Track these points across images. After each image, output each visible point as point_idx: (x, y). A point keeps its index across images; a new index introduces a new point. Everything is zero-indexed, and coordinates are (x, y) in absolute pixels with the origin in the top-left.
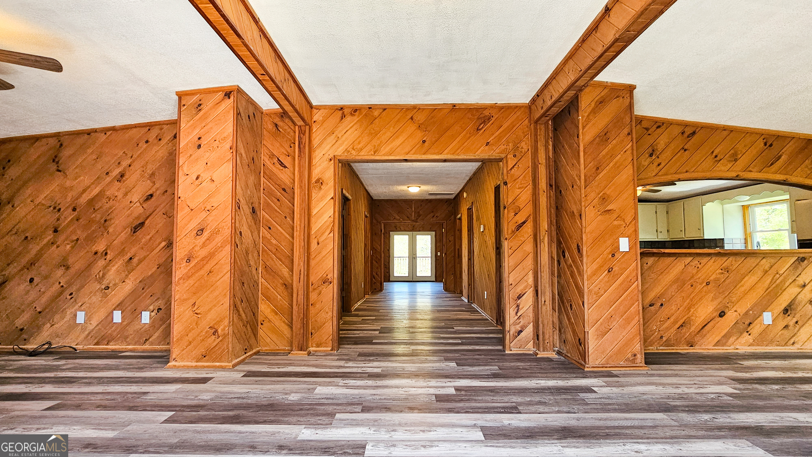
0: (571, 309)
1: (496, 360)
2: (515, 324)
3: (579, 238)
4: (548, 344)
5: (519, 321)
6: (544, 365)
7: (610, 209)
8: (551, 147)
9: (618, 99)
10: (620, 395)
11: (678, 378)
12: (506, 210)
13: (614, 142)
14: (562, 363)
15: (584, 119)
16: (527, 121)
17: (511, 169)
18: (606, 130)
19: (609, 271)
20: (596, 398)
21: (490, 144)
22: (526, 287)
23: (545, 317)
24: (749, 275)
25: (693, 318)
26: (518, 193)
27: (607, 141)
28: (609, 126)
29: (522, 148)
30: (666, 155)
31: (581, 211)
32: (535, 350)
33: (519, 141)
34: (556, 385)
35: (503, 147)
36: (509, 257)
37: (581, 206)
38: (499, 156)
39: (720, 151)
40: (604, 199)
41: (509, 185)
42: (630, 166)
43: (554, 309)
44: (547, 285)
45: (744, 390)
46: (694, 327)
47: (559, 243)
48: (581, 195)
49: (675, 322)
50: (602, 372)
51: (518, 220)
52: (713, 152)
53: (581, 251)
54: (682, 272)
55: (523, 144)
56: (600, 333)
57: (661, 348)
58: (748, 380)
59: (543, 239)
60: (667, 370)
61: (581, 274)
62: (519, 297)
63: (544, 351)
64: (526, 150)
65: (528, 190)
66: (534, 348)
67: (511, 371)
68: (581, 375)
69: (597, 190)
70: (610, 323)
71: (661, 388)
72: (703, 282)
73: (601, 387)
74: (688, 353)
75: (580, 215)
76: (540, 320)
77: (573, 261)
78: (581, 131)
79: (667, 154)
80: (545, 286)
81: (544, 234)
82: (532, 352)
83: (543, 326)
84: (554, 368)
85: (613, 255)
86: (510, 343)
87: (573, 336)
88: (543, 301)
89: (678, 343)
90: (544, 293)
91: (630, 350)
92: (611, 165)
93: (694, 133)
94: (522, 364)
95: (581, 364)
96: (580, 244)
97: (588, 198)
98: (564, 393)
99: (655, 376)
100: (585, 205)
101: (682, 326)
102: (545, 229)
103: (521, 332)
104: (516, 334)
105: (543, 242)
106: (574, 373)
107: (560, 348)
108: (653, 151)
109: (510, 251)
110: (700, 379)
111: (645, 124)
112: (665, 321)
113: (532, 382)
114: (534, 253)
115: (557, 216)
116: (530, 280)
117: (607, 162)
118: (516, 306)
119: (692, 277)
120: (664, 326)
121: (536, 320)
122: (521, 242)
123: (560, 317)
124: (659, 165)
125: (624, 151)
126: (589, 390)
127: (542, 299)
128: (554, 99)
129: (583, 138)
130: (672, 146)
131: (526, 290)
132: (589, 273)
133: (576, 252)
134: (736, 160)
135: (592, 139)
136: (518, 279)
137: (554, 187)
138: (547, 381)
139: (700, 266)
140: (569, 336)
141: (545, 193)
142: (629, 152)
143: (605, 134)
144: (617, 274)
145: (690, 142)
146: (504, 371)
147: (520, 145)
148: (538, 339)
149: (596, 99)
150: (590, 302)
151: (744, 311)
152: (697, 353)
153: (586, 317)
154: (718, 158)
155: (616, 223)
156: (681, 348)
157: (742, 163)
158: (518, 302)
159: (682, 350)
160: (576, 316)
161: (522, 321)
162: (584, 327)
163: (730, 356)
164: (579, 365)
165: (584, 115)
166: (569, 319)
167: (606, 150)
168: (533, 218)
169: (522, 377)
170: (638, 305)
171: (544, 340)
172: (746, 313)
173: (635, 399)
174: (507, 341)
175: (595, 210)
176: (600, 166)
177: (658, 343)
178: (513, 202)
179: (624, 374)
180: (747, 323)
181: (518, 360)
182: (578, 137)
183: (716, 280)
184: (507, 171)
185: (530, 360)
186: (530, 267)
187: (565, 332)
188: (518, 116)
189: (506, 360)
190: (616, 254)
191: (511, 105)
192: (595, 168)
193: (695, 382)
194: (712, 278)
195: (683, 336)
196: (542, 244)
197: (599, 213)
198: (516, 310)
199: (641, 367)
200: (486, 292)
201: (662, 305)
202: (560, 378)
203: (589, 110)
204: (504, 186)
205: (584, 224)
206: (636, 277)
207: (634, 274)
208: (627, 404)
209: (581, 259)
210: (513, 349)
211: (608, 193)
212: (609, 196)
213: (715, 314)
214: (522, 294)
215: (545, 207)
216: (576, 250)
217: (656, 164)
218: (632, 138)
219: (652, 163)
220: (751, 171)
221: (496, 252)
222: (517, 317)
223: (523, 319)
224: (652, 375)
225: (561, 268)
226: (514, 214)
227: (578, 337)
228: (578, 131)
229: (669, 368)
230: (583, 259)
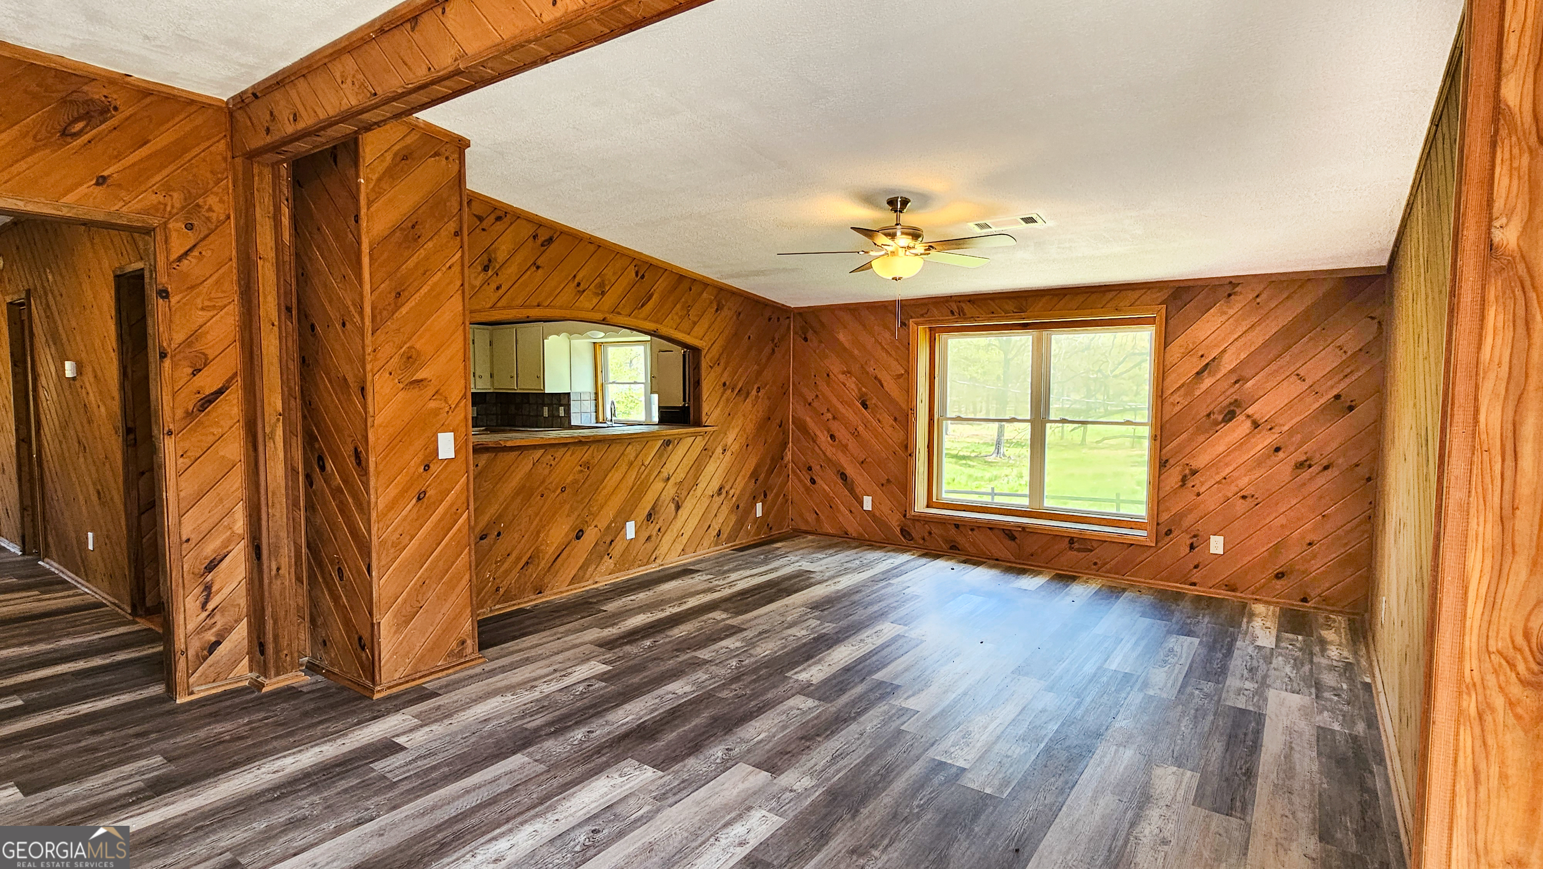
0: (341, 578)
1: (153, 736)
2: (201, 630)
3: (359, 437)
4: (288, 658)
5: (213, 621)
6: (283, 710)
7: (420, 377)
8: (286, 221)
9: (437, 158)
10: (448, 738)
11: (530, 667)
12: (167, 363)
13: (430, 244)
14: (323, 694)
15: (371, 186)
16: (222, 146)
17: (179, 259)
18: (414, 219)
19: (419, 499)
20: (407, 764)
21: (109, 181)
22: (228, 541)
23: (279, 603)
24: (613, 471)
25: (543, 547)
26: (201, 321)
27: (416, 240)
28: (420, 211)
29: (210, 209)
30: (509, 271)
31: (364, 382)
32: (254, 675)
33: (201, 192)
34: (320, 758)
35: (154, 199)
36: (179, 475)
37: (364, 370)
38: (143, 221)
39: (584, 277)
40: (410, 359)
41: (174, 300)
42: (458, 296)
43: (299, 579)
44: (283, 534)
45: (615, 661)
46: (543, 562)
47: (310, 440)
48: (363, 348)
49: (519, 559)
50: (409, 693)
51: (201, 387)
52: (575, 276)
53: (363, 463)
54: (530, 474)
55: (212, 200)
56: (403, 619)
57: (497, 607)
58: (616, 640)
59: (273, 432)
60: (512, 653)
61: (364, 508)
62: (211, 566)
63: (277, 674)
64: (222, 217)
65: (227, 314)
66: (251, 671)
67: (198, 757)
68: (368, 715)
69: (396, 339)
70: (420, 596)
71: (509, 697)
72: (557, 489)
73: (411, 730)
74: (536, 606)
75: (363, 389)
76: (268, 611)
77: (345, 482)
78: (363, 211)
79: (512, 270)
80: (277, 537)
81: (274, 420)
82: (246, 683)
83: (275, 622)
84: (306, 714)
85: (427, 468)
86: (188, 677)
87: (347, 633)
88: (274, 567)
89: (521, 592)
90: (275, 551)
91: (455, 636)
92: (425, 289)
93: (550, 240)
94: (228, 726)
95: (365, 687)
96: (361, 449)
97: (379, 355)
98: (342, 775)
99: (497, 674)
100: (372, 370)
101: (527, 563)
102: (275, 410)
103: (218, 643)
104: (205, 652)
105: (272, 438)
106: (353, 713)
107: (314, 656)
108: (490, 261)
109: (181, 460)
110: (560, 657)
111: (477, 208)
112: (503, 561)
113: (263, 770)
114: (248, 464)
115: (303, 378)
116: (239, 523)
117: (416, 284)
118: (201, 588)
119: (543, 482)
120: (502, 569)
121: (255, 610)
122: (211, 439)
123: (313, 594)
124: (498, 288)
125: (448, 265)
126: (389, 747)
127: (269, 565)
128: (301, 125)
129: (367, 226)
130: (519, 258)
131: (230, 548)
132: (381, 506)
133: (351, 463)
134: (603, 293)
135: (386, 233)
136: (205, 527)
137: (294, 312)
138: (299, 757)
139: (553, 463)
140: (338, 631)
141: (276, 329)
142: (457, 269)
143: (413, 227)
144: (434, 503)
145: (544, 256)
146: (182, 762)
147: (205, 202)
148: (262, 652)
149: (396, 148)
150: (383, 563)
151: (606, 524)
152: (547, 602)
153: (374, 596)
154: (581, 288)
155: (433, 405)
156: (526, 599)
157: (610, 300)
158: (209, 578)
159: (526, 602)
160: (351, 593)
161: (220, 621)
162: (371, 614)
163: (589, 598)
164: (358, 689)
165: (370, 176)
166: (336, 599)
167: (415, 259)
168: (244, 380)
169: (235, 765)
170: (470, 553)
171: (277, 651)
172: (608, 527)
173: (473, 739)
174: (180, 674)
175: (393, 379)
176: (403, 290)
177: (493, 600)
178: (189, 342)
179: (447, 686)
180: (608, 542)
181: (216, 717)
182: (357, 222)
183: (575, 481)
184: (169, 264)
185: (245, 709)
186: (239, 494)
187: (325, 624)
188: (197, 127)
189: (181, 728)
190: (431, 465)
191: (176, 92)
192: (393, 294)
193: (555, 667)
194: (568, 481)
195: (529, 579)
196: (270, 444)
197: (401, 386)
198: (202, 599)
199: (472, 660)
200: (90, 535)
201: (499, 534)
202: (326, 737)
203: (381, 168)
204: (161, 301)
205: (371, 410)
206: (466, 504)
207: (463, 498)
208: (461, 757)
209: (364, 479)
210: (196, 689)
211: (418, 346)
212: (419, 353)
213: (570, 537)
214: (219, 558)
215: (276, 361)
216: (353, 459)
217: (493, 286)
218: (462, 240)
219: (487, 282)
220: (619, 313)
221: (125, 440)
222: (207, 613)
223: (223, 615)
224: (492, 673)
225: (314, 492)
226: (190, 370)
227: (357, 632)
228: (358, 209)
229: (516, 648)
230: (368, 480)
